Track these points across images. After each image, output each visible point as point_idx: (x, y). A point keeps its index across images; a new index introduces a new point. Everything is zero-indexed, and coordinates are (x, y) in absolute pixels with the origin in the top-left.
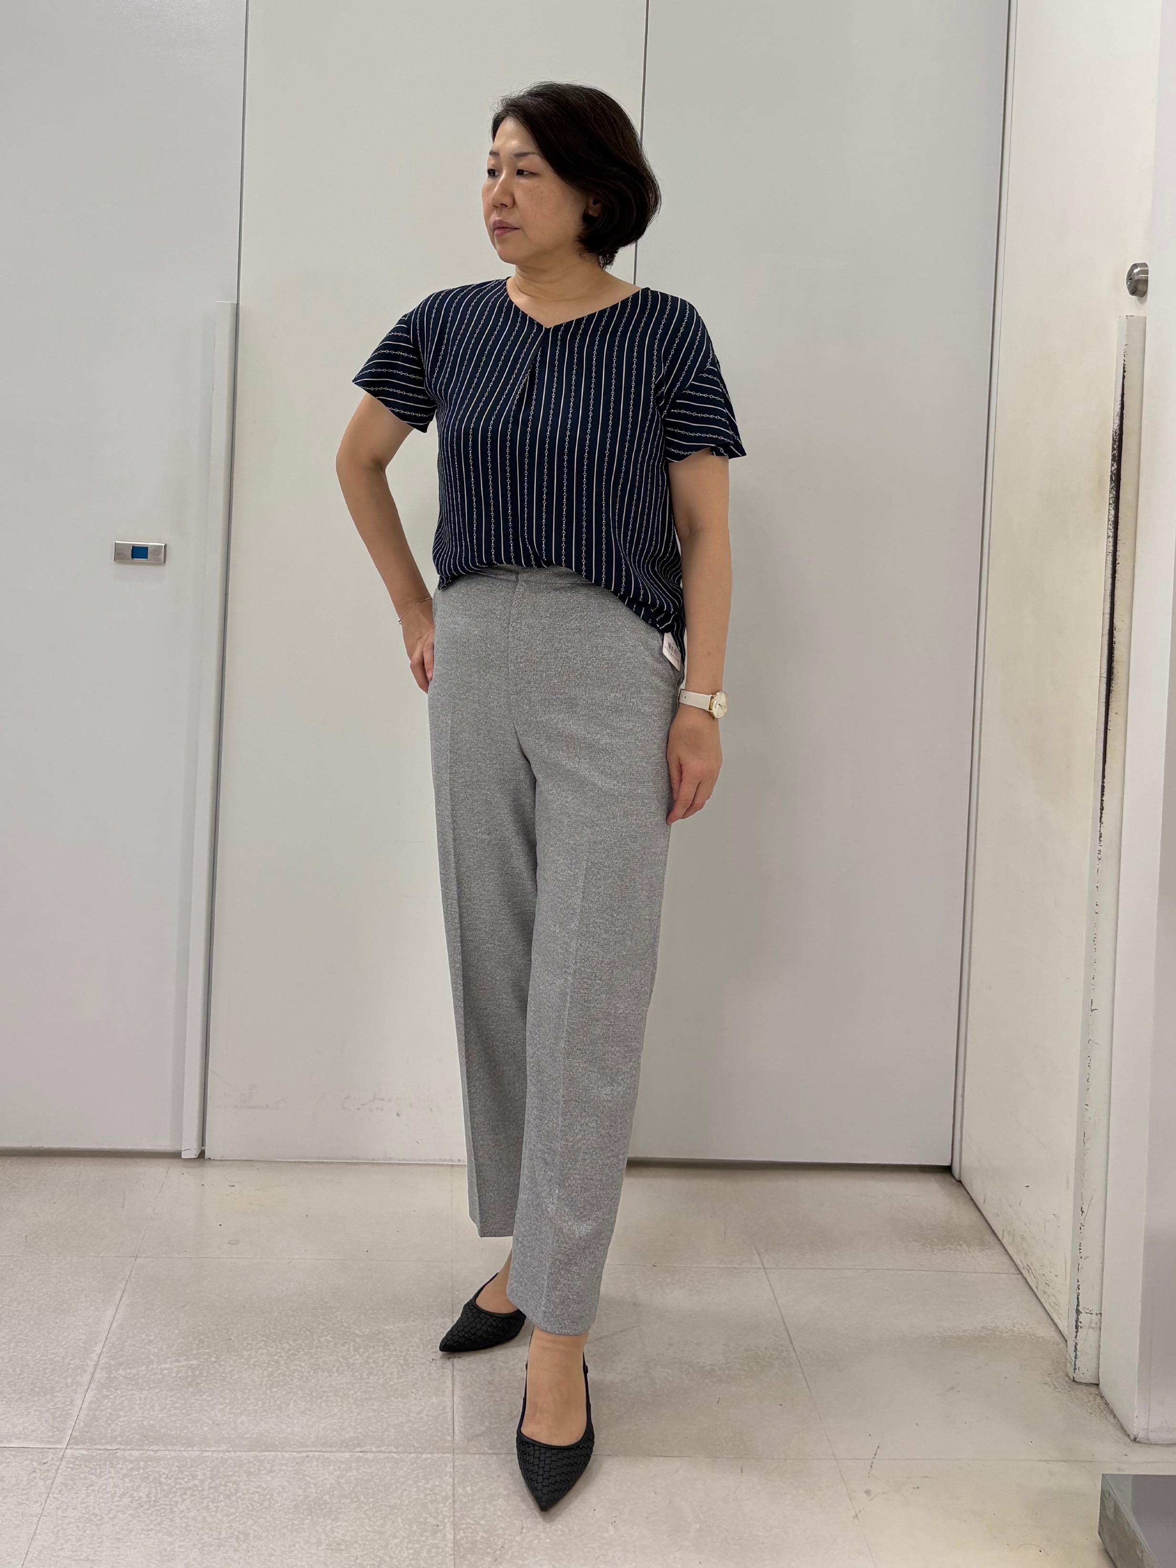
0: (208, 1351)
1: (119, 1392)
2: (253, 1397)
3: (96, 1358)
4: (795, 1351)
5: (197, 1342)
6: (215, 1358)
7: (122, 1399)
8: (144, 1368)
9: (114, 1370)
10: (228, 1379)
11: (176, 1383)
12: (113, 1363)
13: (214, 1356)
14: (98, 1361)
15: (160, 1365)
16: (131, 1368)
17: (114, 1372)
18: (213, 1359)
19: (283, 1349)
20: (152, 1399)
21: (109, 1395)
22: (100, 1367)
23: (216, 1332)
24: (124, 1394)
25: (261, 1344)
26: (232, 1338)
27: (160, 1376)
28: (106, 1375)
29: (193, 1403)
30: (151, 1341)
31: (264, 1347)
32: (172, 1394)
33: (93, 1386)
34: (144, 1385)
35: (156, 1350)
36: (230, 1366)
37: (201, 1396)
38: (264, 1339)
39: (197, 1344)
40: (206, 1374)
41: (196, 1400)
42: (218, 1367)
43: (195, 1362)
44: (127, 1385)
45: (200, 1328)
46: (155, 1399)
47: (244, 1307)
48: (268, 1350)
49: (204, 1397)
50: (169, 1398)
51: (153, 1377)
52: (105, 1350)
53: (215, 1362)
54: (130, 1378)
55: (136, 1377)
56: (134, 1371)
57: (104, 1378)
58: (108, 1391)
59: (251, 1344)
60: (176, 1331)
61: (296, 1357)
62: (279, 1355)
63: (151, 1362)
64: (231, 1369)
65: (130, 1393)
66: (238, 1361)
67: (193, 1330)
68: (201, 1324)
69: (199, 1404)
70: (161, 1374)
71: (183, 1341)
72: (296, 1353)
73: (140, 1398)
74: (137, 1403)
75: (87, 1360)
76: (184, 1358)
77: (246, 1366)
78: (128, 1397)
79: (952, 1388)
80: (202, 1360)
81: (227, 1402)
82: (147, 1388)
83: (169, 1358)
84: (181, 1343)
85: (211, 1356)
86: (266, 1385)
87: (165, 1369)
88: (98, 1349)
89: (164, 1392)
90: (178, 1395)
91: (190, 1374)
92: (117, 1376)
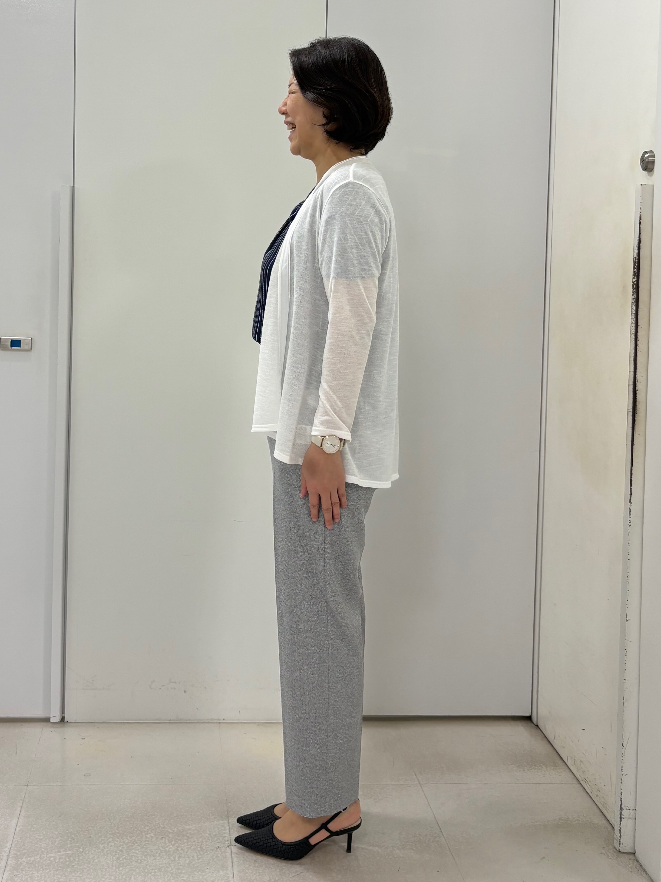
0: (77, 845)
1: (24, 872)
2: (108, 873)
3: (8, 851)
4: (444, 837)
5: (70, 839)
6: (82, 849)
7: (26, 877)
8: (38, 856)
9: (20, 858)
10: (91, 863)
11: (59, 866)
12: (19, 854)
13: (82, 848)
14: (9, 853)
15: (48, 854)
16: (30, 857)
17: (20, 859)
18: (81, 850)
19: (124, 842)
20: (45, 877)
21: (18, 874)
22: (11, 856)
23: (81, 833)
24: (27, 873)
25: (111, 840)
26: (92, 836)
27: (49, 862)
28: (15, 862)
29: (71, 878)
30: (41, 839)
31: (112, 842)
32: (57, 873)
33: (8, 868)
34: (40, 867)
35: (45, 845)
36: (92, 854)
37: (75, 874)
38: (112, 836)
39: (70, 841)
40: (77, 860)
41: (73, 876)
42: (84, 855)
43: (69, 852)
44: (29, 868)
45: (71, 830)
46: (47, 876)
47: (97, 816)
48: (115, 843)
49: (78, 874)
50: (56, 876)
51: (44, 862)
52: (13, 845)
53: (82, 852)
54: (31, 864)
55: (34, 863)
56: (32, 859)
57: (14, 864)
58: (17, 872)
59: (104, 840)
60: (57, 833)
61: (133, 847)
62: (122, 846)
63: (43, 852)
64: (93, 856)
65: (31, 873)
66: (97, 851)
67: (67, 832)
68: (71, 827)
69: (75, 879)
70: (49, 860)
71: (61, 839)
72: (133, 845)
73: (38, 876)
74: (36, 879)
75: (2, 853)
76: (63, 849)
77: (102, 854)
78: (30, 875)
79: (544, 858)
80: (75, 851)
81: (92, 877)
82: (41, 869)
83: (54, 850)
84: (61, 840)
85: (80, 848)
86: (116, 865)
87: (52, 857)
88: (9, 845)
89: (52, 872)
90: (61, 873)
91: (68, 860)
92: (22, 862)
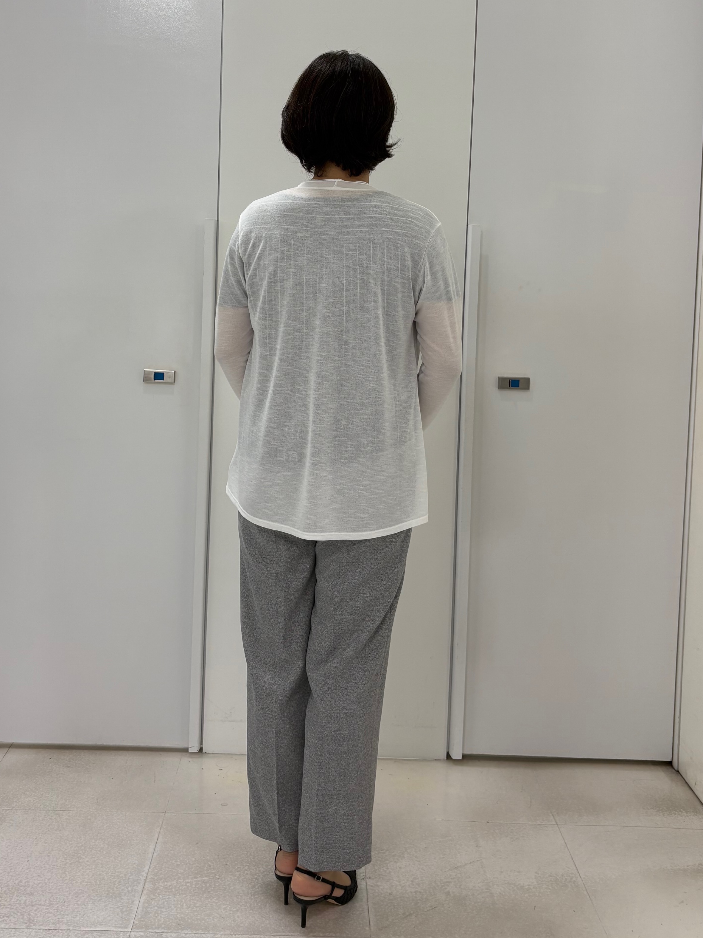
0: (213, 871)
1: (161, 896)
2: (244, 900)
3: (145, 875)
4: (581, 877)
5: (206, 866)
6: (218, 876)
7: (163, 901)
8: (175, 882)
9: (157, 883)
10: (227, 889)
11: (195, 891)
12: (156, 878)
13: (218, 875)
14: (147, 877)
15: (185, 880)
16: (167, 882)
17: (157, 884)
18: (218, 877)
19: (260, 871)
20: (182, 902)
21: (155, 898)
22: (148, 880)
23: (218, 860)
24: (164, 897)
25: (246, 868)
26: (228, 864)
27: (185, 887)
28: (152, 886)
29: (207, 904)
30: (178, 865)
31: (248, 870)
32: (193, 898)
33: (145, 892)
34: (176, 892)
35: (182, 871)
36: (228, 881)
37: (211, 900)
38: (248, 864)
39: (207, 867)
40: (213, 886)
41: (208, 902)
42: (221, 882)
43: (206, 878)
44: (166, 892)
45: (208, 857)
46: (184, 901)
47: (234, 845)
48: (251, 872)
49: (214, 900)
50: (192, 901)
51: (180, 887)
52: (150, 870)
53: (219, 879)
54: (167, 888)
55: (171, 888)
56: (169, 884)
57: (151, 888)
58: (154, 895)
59: (240, 868)
60: (194, 859)
61: (269, 876)
62: (257, 875)
63: (179, 878)
64: (229, 882)
65: (167, 897)
66: (233, 878)
67: (204, 858)
68: (208, 854)
69: (211, 905)
70: (186, 885)
71: (198, 865)
72: (268, 873)
73: (174, 901)
74: (173, 903)
75: (140, 876)
76: (199, 875)
77: (238, 881)
78: (167, 899)
79: (682, 902)
80: (211, 877)
81: (228, 903)
82: (178, 894)
83: (191, 875)
84: (198, 866)
85: (216, 875)
86: (251, 893)
87: (188, 882)
88: (146, 869)
89: (188, 897)
90: (197, 899)
91: (204, 886)
92: (159, 886)
